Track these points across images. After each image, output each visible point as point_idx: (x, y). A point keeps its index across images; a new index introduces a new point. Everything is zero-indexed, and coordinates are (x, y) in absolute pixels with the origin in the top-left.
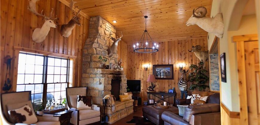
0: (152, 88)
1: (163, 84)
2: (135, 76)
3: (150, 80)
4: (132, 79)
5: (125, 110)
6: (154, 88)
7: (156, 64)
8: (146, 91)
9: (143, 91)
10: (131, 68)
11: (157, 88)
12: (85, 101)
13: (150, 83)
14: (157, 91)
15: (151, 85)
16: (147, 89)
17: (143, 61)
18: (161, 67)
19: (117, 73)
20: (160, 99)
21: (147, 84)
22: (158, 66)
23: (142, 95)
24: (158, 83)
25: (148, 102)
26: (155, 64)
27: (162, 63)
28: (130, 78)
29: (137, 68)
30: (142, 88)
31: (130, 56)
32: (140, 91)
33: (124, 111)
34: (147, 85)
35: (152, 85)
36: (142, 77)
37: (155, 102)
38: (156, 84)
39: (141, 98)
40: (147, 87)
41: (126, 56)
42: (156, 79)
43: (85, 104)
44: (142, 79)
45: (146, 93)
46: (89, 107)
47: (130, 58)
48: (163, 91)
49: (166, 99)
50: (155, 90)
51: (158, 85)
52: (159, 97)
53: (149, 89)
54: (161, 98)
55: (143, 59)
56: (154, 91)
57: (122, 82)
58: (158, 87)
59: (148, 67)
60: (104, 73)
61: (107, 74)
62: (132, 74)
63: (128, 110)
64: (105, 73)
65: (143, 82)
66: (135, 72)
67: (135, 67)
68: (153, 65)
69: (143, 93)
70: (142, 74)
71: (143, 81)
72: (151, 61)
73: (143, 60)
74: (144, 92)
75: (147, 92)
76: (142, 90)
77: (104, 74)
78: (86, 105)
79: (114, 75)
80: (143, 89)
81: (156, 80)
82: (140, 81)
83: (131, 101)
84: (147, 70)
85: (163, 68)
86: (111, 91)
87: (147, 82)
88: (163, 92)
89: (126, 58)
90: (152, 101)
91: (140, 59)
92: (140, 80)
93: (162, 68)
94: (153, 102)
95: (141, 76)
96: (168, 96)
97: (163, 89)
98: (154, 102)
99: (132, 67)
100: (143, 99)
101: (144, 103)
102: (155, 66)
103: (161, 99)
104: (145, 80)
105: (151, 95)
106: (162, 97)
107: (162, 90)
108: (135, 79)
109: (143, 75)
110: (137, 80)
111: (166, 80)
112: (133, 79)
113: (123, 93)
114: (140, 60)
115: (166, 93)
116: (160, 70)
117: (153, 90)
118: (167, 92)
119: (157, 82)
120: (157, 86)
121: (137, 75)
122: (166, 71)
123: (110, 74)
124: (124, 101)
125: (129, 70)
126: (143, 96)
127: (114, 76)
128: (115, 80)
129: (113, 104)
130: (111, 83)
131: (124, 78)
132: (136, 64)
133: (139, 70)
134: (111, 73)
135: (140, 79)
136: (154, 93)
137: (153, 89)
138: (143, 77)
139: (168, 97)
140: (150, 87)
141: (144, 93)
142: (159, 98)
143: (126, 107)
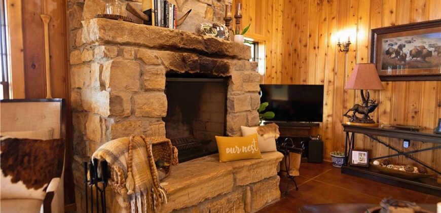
0: (365, 110)
1: (412, 98)
2: (306, 72)
3: (356, 84)
4: (297, 83)
5: (236, 196)
6: (372, 110)
7: (387, 24)
8: (341, 121)
9: (330, 119)
10: (295, 50)
11: (385, 112)
12: (10, 162)
13: (358, 93)
14: (385, 122)
15: (359, 101)
16: (346, 115)
17: (335, 21)
18: (405, 33)
19: (201, 47)
20: (394, 152)
21: (347, 97)
22: (396, 30)
23: (326, 132)
24: (389, 94)
25: (348, 158)
26: (379, 26)
27: (411, 19)
28: (291, 79)
29: (315, 48)
30: (327, 110)
31: (293, 11)
32: (321, 120)
33: (229, 201)
34: (344, 101)
35: (365, 101)
36: (329, 75)
37: (376, 163)
38: (382, 97)
39: (322, 143)
40: (345, 107)
41: (280, 13)
42: (384, 78)
43: (9, 178)
44: (330, 82)
45: (340, 128)
46: (29, 187)
47: (292, 19)
48: (411, 123)
49: (423, 153)
50: (375, 120)
51: (390, 100)
52: (392, 144)
53: (351, 113)
54: (401, 149)
55: (335, 13)
56: (372, 122)
57: (234, 87)
58: (388, 110)
59: (353, 42)
60: (119, 40)
61: (135, 44)
62: (298, 66)
63: (249, 194)
64: (126, 38)
65: (331, 93)
66: (306, 59)
67: (306, 46)
68: (374, 31)
69: (330, 126)
70: (329, 67)
71: (331, 88)
72: (366, 18)
73: (333, 18)
74: (334, 124)
75: (345, 126)
76: (328, 116)
77: (116, 44)
78: (15, 181)
79: (185, 54)
80: (331, 113)
81: (384, 83)
82: (322, 87)
83: (266, 157)
84: (347, 51)
85: (415, 37)
86: (164, 119)
87: (345, 92)
88: (409, 129)
89: (280, 20)
90: (361, 155)
91: (323, 17)
92: (321, 84)
93: (409, 38)
94: (365, 161)
95: (327, 72)
96: (430, 145)
97: (410, 115)
98: (370, 159)
99: (299, 45)
100: (328, 146)
101: (334, 160)
102: (379, 34)
103: (400, 153)
104: (338, 83)
105: (359, 136)
106: (406, 144)
107: (405, 119)
108: (305, 81)
109: (333, 70)
110: (313, 83)
111: (427, 82)
112: (302, 83)
113: (240, 130)
114: (325, 20)
115: (424, 132)
116: (401, 47)
117: (366, 119)
118: (429, 129)
119: (384, 89)
120: (386, 106)
121: (311, 70)
122: (430, 46)
123: (162, 47)
124: (232, 161)
125: (290, 55)
126: (330, 135)
127: (184, 60)
128: (186, 75)
129: (138, 183)
130: (163, 87)
131: (246, 73)
132: (310, 36)
133: (322, 51)
134: (161, 42)
135: (323, 81)
136: (374, 131)
137: (366, 116)
138: (332, 74)
139: (433, 149)
140: (356, 109)
141: (334, 128)
142: (393, 149)
143: (239, 183)
